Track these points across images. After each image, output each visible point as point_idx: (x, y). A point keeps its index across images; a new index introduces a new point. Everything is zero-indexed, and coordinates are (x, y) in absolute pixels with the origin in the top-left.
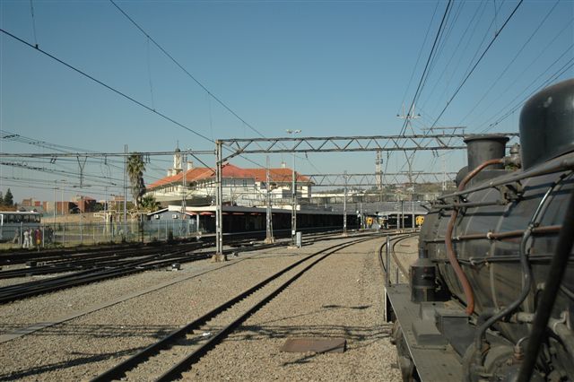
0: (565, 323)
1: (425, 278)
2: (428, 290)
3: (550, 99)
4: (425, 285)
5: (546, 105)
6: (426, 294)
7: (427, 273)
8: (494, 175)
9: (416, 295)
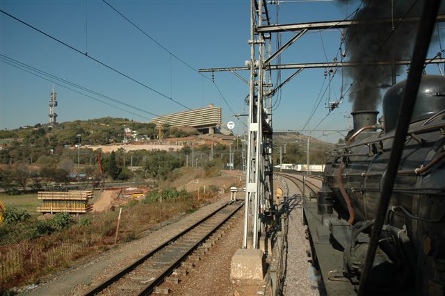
0: (405, 232)
1: (327, 199)
2: (328, 207)
3: (401, 89)
4: (327, 203)
5: (398, 93)
6: (326, 210)
7: (328, 196)
8: (369, 135)
9: (321, 210)
